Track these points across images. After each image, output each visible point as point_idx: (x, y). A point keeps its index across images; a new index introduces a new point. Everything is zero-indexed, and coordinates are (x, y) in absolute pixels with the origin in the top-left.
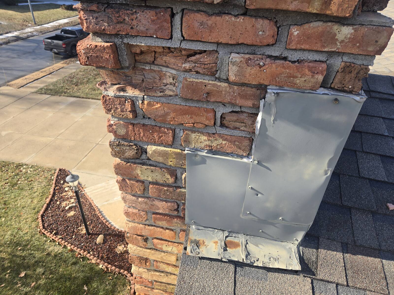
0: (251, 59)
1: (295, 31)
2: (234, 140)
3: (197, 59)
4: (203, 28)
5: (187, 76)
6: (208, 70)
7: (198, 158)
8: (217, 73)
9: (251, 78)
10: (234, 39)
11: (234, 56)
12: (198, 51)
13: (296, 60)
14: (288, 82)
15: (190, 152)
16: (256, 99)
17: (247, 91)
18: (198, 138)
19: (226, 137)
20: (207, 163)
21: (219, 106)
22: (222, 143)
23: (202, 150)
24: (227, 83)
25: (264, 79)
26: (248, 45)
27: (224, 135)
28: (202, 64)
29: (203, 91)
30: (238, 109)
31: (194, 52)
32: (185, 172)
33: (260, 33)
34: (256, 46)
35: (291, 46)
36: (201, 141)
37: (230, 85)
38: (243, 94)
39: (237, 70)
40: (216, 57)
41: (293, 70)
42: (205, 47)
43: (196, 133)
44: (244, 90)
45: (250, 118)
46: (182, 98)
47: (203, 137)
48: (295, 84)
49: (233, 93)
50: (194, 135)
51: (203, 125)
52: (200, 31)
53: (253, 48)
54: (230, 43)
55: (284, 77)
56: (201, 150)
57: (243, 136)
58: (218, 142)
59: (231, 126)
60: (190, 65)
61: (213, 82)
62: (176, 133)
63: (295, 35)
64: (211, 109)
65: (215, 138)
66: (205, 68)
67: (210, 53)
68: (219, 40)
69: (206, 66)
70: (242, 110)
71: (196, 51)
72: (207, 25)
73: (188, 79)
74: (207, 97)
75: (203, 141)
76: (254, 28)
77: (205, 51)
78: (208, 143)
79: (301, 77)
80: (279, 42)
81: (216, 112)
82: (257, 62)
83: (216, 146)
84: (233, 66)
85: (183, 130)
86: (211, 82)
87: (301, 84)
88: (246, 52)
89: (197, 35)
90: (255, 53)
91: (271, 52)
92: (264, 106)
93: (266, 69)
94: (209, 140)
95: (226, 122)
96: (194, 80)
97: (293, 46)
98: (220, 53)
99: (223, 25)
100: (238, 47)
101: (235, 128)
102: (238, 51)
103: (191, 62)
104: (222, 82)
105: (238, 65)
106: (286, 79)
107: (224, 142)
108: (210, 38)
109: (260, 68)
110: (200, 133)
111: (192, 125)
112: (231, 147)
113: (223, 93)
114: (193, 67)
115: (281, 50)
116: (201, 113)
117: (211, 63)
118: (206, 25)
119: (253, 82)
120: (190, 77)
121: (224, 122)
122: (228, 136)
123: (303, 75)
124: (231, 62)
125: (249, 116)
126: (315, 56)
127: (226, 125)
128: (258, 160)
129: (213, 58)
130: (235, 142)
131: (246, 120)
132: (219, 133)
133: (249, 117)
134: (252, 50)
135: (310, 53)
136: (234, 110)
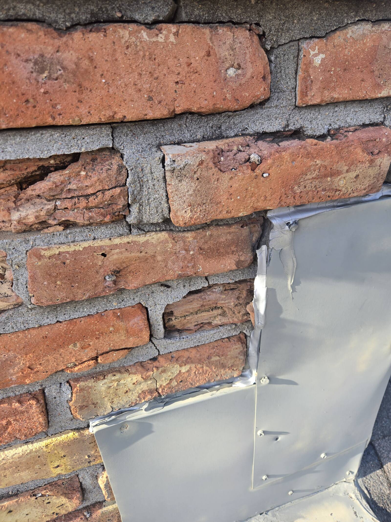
0: (222, 151)
1: (316, 55)
2: (206, 355)
3: (56, 186)
4: (49, 78)
5: (37, 242)
6: (102, 210)
7: (128, 429)
8: (130, 211)
9: (233, 202)
10: (160, 102)
11: (176, 153)
12: (52, 162)
13: (324, 131)
14: (321, 189)
15: (104, 426)
16: (242, 250)
17: (219, 236)
18: (118, 385)
19: (186, 354)
20: (155, 429)
21: (153, 292)
22: (180, 371)
23: (135, 408)
24: (163, 230)
25: (266, 197)
26: (200, 114)
27: (181, 353)
28: (78, 197)
29: (102, 270)
30: (201, 284)
31: (39, 168)
32: (104, 469)
33: (231, 72)
34: (223, 115)
35: (309, 97)
36: (126, 389)
37: (175, 235)
38: (209, 248)
39: (194, 191)
40: (115, 167)
41: (331, 157)
42: (73, 143)
43: (110, 377)
44: (211, 235)
45: (230, 292)
46: (41, 307)
47: (129, 379)
48: (337, 190)
49: (186, 250)
50: (105, 384)
51: (122, 352)
52: (42, 90)
53: (214, 121)
54: (150, 115)
55: (313, 178)
56: (131, 408)
57: (224, 337)
58: (169, 374)
59: (191, 326)
60: (38, 208)
61: (125, 240)
62: (50, 399)
63: (317, 65)
64: (133, 307)
65: (160, 370)
66: (92, 208)
67: (93, 160)
68: (115, 113)
69: (93, 202)
70: (210, 283)
71: (46, 164)
72: (64, 68)
73: (43, 253)
74: (115, 282)
75: (131, 386)
76: (212, 59)
77: (76, 157)
78: (144, 386)
79: (347, 171)
80: (277, 94)
81: (147, 309)
82: (242, 156)
83: (167, 384)
84: (180, 181)
85: (68, 382)
86: (117, 241)
87: (349, 188)
88: (199, 137)
89: (34, 107)
90: (221, 134)
91: (262, 124)
92: (268, 261)
93: (269, 169)
94: (145, 379)
95: (177, 320)
96: (64, 248)
97: (315, 97)
98: (127, 153)
99: (116, 60)
100: (175, 125)
101: (201, 327)
102: (177, 137)
103: (37, 200)
104: (148, 231)
105: (196, 176)
106: (316, 182)
107: (184, 369)
108: (83, 110)
109: (253, 170)
110: (120, 372)
111: (92, 362)
112: (203, 371)
113: (159, 258)
114: (51, 214)
115: (283, 113)
116: (108, 327)
117: (107, 188)
118: (59, 67)
119: (240, 212)
120: (49, 243)
121: (171, 323)
122: (191, 350)
123: (352, 164)
124: (173, 171)
125: (225, 290)
126: (358, 114)
127: (179, 327)
128: (268, 374)
129: (110, 172)
130: (209, 358)
131: (222, 300)
132: (167, 351)
133: (226, 292)
134: (212, 128)
135: (349, 108)
136: (193, 289)
